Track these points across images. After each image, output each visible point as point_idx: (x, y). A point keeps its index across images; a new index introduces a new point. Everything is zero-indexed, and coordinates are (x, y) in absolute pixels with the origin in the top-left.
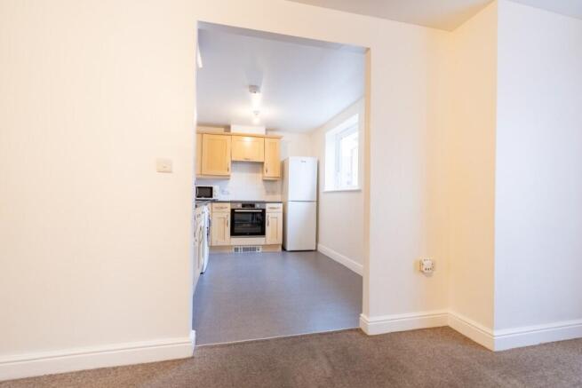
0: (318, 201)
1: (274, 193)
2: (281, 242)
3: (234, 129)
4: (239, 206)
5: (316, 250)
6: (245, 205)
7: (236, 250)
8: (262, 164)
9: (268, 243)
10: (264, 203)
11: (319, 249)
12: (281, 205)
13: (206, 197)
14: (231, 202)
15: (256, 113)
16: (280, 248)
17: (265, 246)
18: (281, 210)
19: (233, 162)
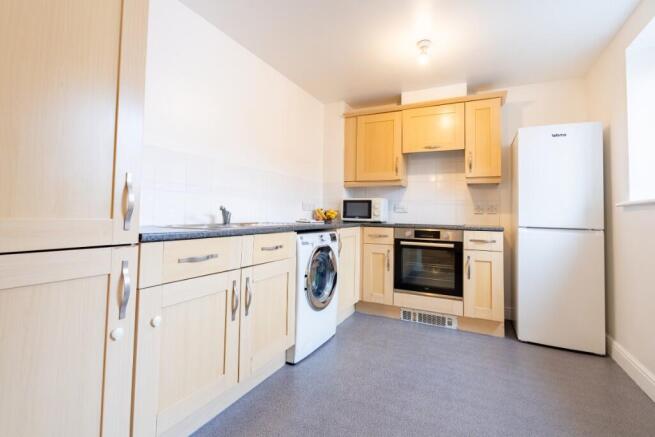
0: (607, 231)
1: (492, 210)
2: (500, 316)
3: (407, 99)
4: (409, 234)
5: (607, 355)
6: (420, 233)
7: (407, 314)
8: (461, 153)
9: (469, 314)
10: (461, 229)
11: (614, 356)
12: (499, 236)
13: (360, 217)
14: (395, 226)
15: (423, 44)
16: (500, 331)
17: (462, 319)
18: (500, 245)
19: (407, 156)
